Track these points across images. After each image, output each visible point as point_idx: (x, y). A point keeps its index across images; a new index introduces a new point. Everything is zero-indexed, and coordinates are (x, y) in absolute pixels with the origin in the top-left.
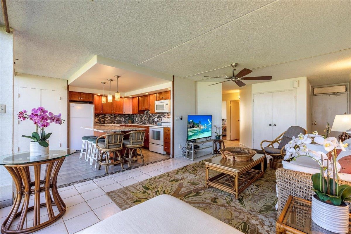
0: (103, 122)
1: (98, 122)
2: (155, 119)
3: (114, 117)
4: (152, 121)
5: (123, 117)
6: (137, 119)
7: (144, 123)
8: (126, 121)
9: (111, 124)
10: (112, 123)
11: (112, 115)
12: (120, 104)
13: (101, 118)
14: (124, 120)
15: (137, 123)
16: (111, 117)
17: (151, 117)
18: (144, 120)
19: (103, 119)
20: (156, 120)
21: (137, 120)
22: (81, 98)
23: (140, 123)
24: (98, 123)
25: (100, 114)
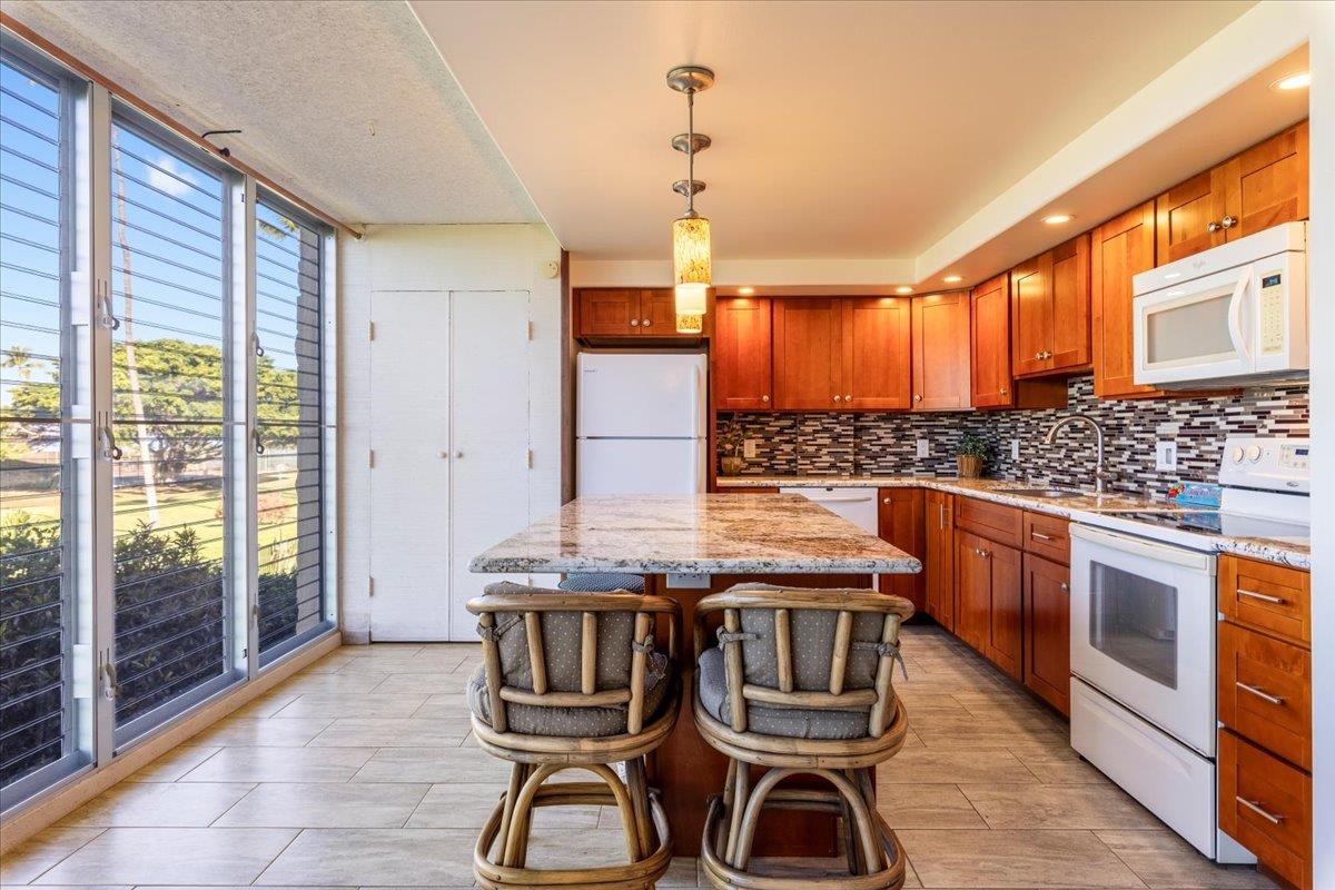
0: (789, 462)
1: (759, 465)
2: (1152, 448)
3: (858, 430)
4: (1130, 469)
5: (917, 433)
6: (1015, 444)
7: (1067, 479)
8: (940, 460)
9: (838, 475)
10: (844, 469)
11: (843, 417)
12: (889, 342)
13: (777, 439)
14: (923, 449)
15: (1017, 478)
16: (839, 429)
17: (1120, 428)
18: (1068, 457)
19: (787, 442)
20: (1165, 458)
21: (1015, 455)
22: (640, 323)
23: (1040, 475)
24: (761, 470)
25: (769, 415)
